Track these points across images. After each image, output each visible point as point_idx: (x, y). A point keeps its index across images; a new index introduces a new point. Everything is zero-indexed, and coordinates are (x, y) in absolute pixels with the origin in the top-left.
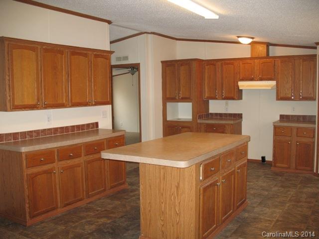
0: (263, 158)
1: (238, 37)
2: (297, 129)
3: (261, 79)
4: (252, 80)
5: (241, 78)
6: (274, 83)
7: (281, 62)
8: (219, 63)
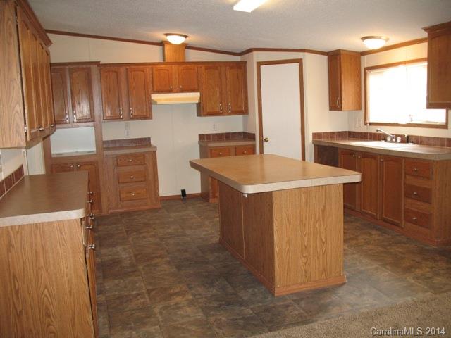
0: (183, 192)
1: (167, 35)
2: (236, 148)
3: (182, 91)
4: (170, 91)
5: (155, 90)
6: (197, 95)
7: (206, 69)
8: (123, 70)
